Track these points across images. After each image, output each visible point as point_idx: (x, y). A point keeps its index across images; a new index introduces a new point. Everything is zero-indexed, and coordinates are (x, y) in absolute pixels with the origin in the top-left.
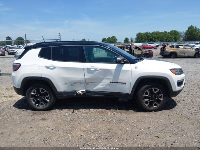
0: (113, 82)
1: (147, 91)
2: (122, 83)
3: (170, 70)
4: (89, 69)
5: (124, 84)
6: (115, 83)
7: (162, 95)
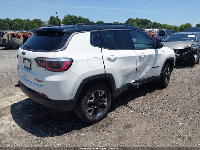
5: (158, 68)
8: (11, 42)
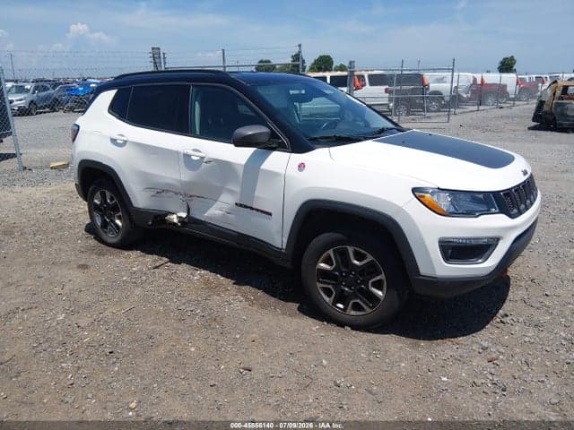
0: (241, 205)
1: (331, 252)
2: (262, 212)
3: (414, 190)
4: (190, 156)
5: (267, 216)
6: (246, 207)
7: (382, 277)
8: (555, 109)
